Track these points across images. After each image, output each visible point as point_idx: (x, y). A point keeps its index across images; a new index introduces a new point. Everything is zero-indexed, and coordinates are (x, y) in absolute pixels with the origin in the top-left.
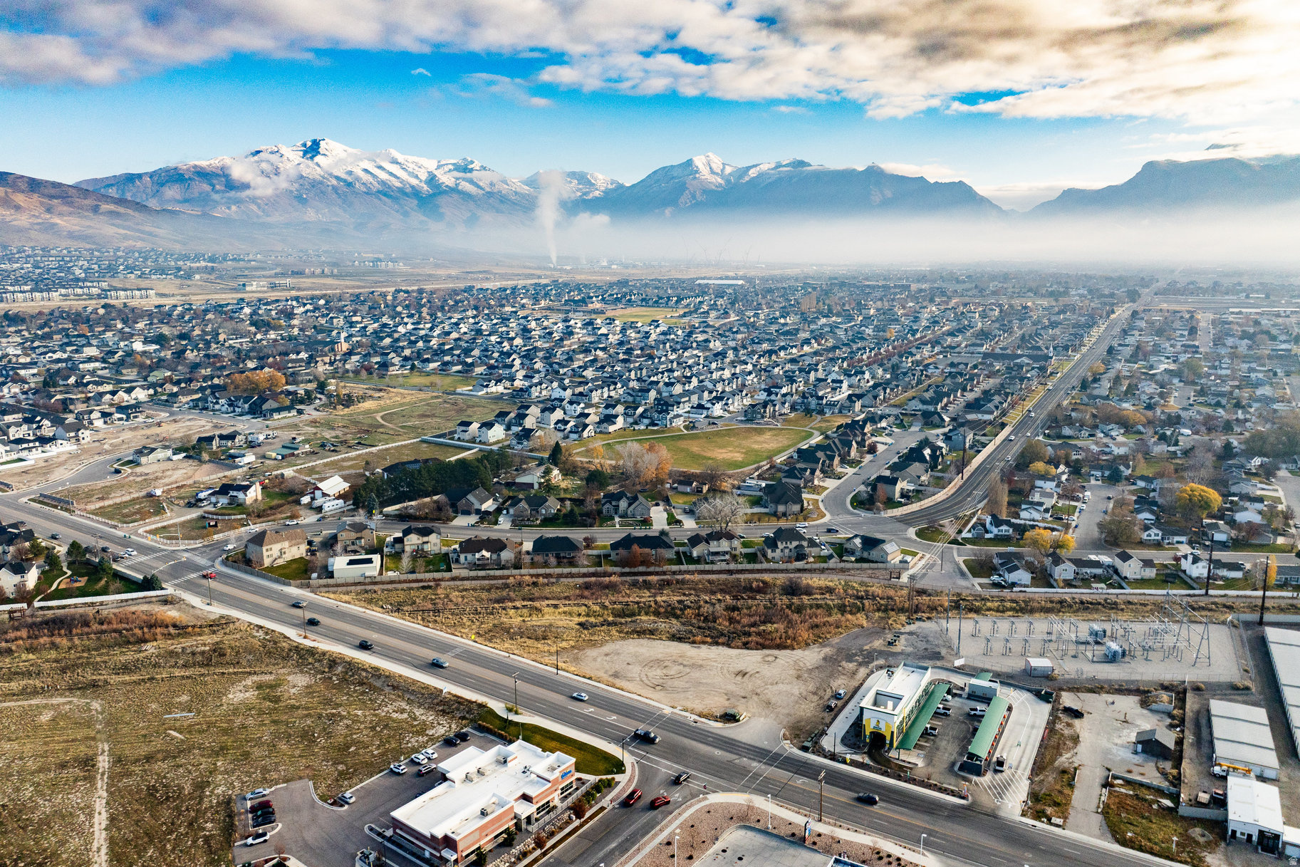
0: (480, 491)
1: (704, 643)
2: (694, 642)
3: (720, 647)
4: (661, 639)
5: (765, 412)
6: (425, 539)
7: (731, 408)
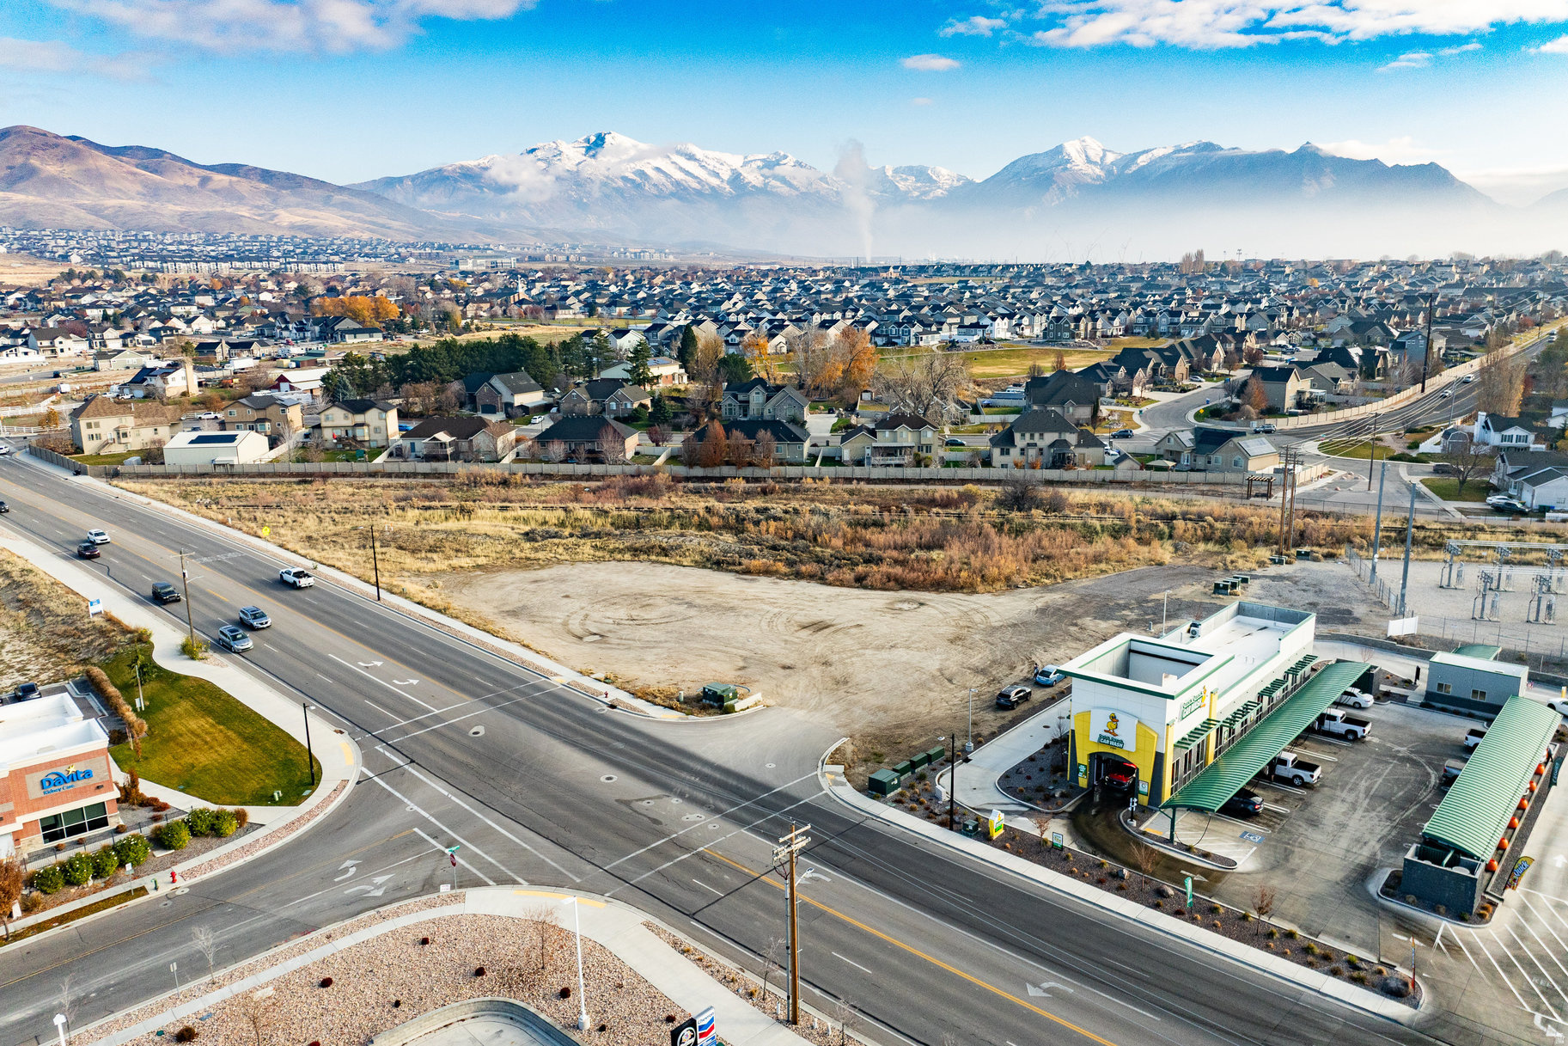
0: (523, 377)
1: (767, 572)
2: (747, 572)
3: (803, 583)
4: (679, 564)
5: (1077, 327)
6: (359, 418)
7: (1027, 332)
